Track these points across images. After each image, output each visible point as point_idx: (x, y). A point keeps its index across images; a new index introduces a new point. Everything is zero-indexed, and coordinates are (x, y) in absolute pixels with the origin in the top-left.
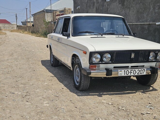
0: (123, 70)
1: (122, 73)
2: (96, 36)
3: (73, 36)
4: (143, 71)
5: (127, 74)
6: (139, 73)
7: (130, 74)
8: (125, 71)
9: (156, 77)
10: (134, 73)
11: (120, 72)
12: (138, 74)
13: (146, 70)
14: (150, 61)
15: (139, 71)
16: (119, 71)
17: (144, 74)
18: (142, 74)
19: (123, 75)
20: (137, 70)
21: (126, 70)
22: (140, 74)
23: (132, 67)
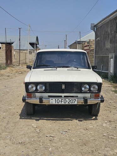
0: (54, 99)
1: (53, 102)
2: (51, 69)
3: (33, 69)
4: (74, 101)
5: (58, 102)
6: (70, 102)
7: (60, 102)
8: (55, 100)
9: (97, 107)
10: (65, 102)
11: (52, 101)
12: (68, 103)
13: (76, 100)
14: (83, 92)
15: (69, 100)
16: (50, 100)
17: (74, 104)
18: (73, 104)
19: (54, 103)
20: (67, 99)
21: (57, 99)
22: (71, 104)
23: (65, 96)
